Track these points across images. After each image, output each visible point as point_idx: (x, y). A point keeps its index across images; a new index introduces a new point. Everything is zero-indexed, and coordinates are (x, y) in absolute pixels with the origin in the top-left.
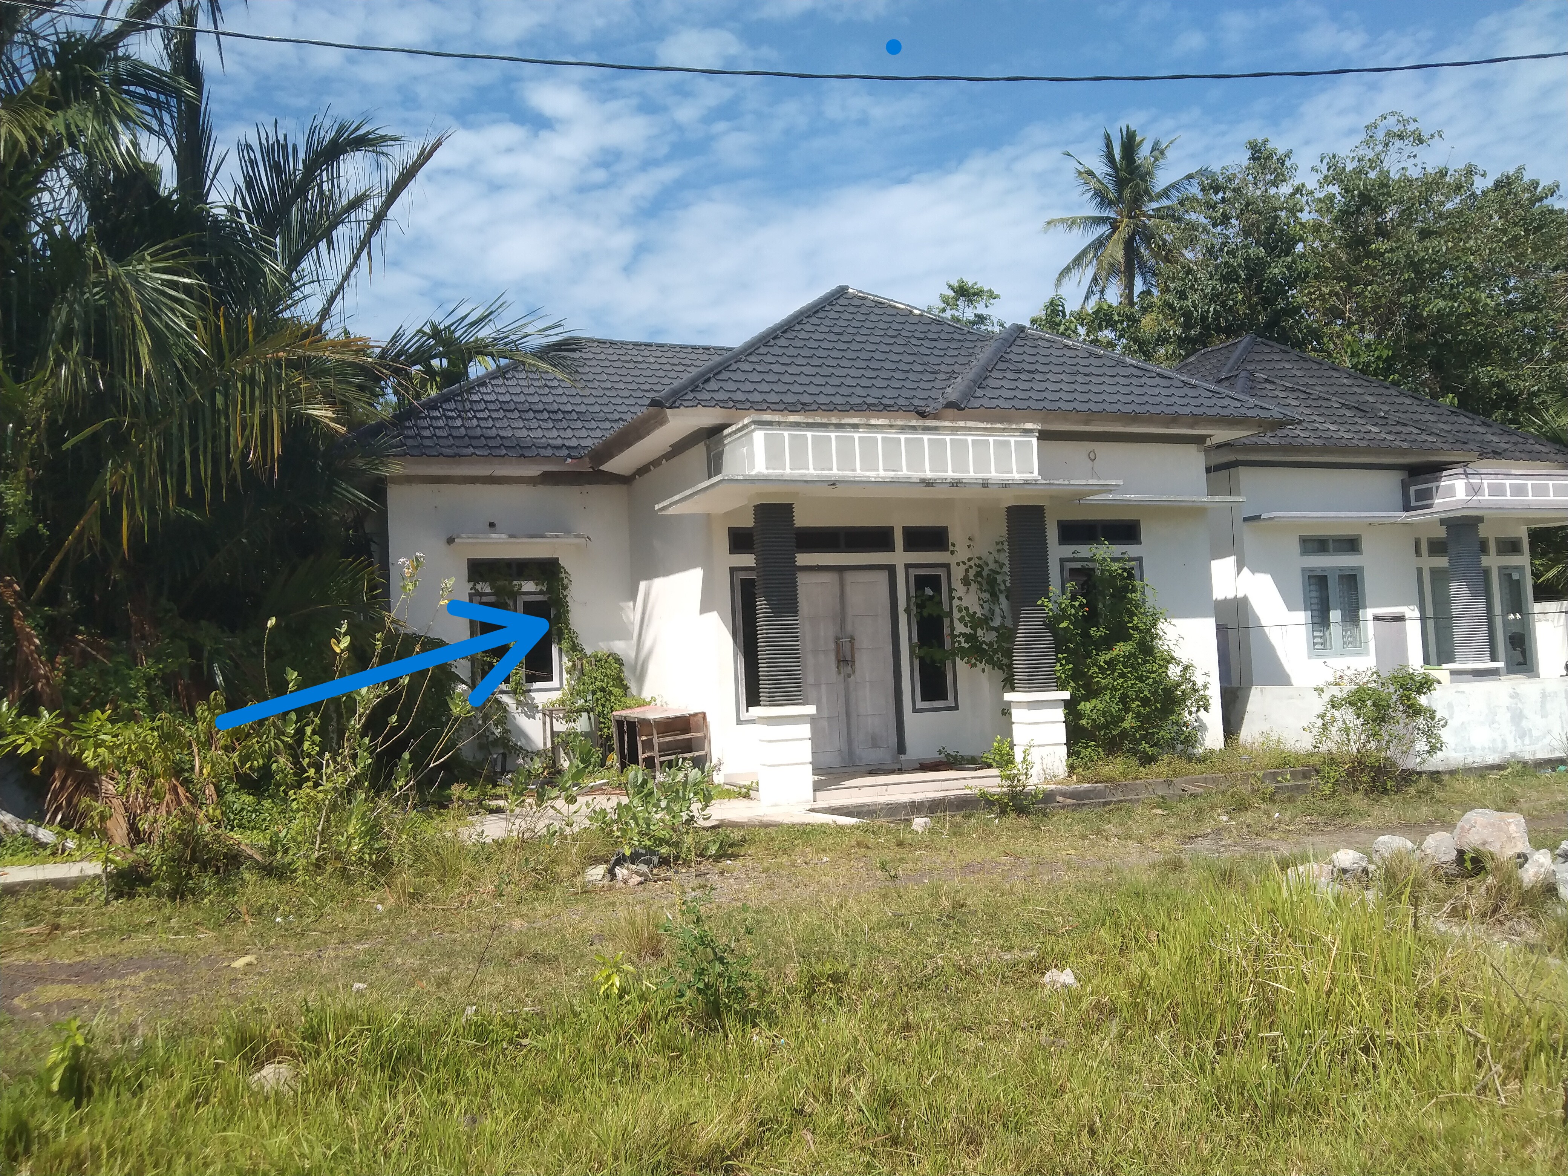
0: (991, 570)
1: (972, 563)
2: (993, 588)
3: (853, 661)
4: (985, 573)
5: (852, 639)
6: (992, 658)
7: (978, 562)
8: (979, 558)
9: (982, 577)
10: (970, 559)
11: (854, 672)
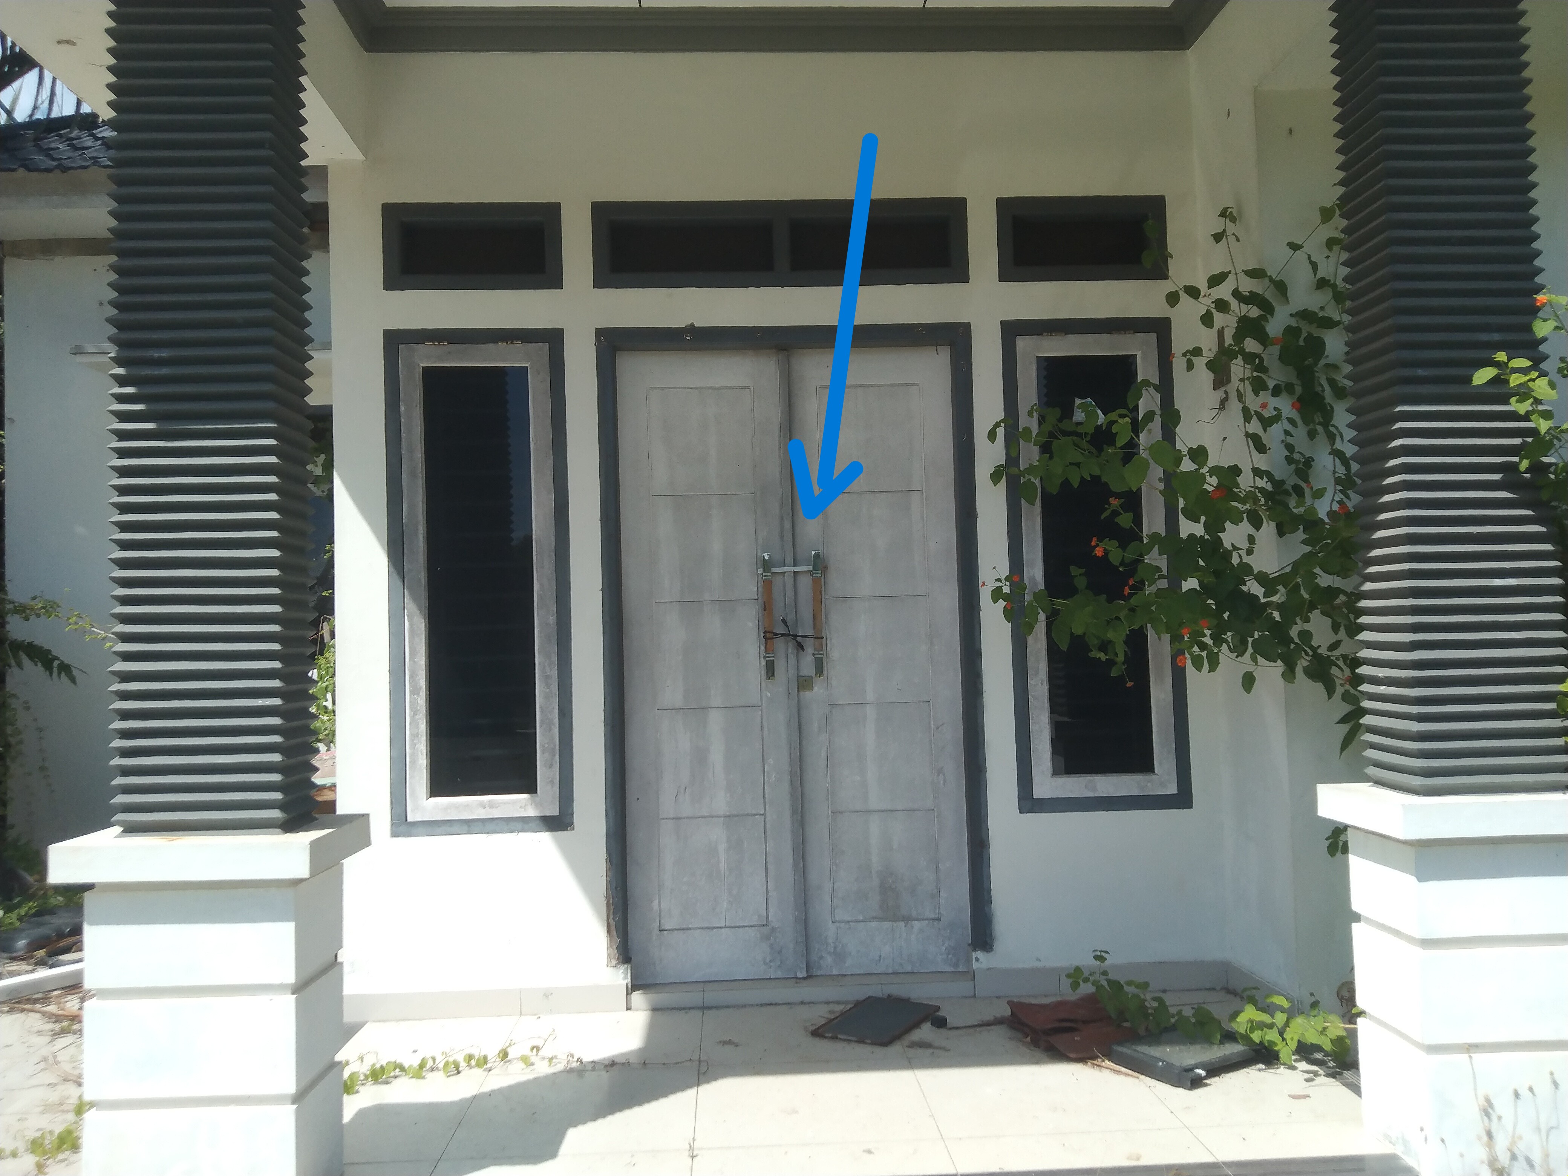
0: (1305, 315)
1: (1224, 291)
2: (1306, 375)
3: (818, 637)
4: (1275, 327)
5: (820, 564)
6: (1279, 632)
7: (1247, 285)
8: (1254, 274)
9: (1263, 339)
10: (1215, 280)
11: (819, 668)
